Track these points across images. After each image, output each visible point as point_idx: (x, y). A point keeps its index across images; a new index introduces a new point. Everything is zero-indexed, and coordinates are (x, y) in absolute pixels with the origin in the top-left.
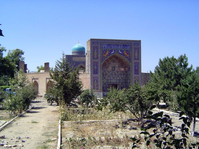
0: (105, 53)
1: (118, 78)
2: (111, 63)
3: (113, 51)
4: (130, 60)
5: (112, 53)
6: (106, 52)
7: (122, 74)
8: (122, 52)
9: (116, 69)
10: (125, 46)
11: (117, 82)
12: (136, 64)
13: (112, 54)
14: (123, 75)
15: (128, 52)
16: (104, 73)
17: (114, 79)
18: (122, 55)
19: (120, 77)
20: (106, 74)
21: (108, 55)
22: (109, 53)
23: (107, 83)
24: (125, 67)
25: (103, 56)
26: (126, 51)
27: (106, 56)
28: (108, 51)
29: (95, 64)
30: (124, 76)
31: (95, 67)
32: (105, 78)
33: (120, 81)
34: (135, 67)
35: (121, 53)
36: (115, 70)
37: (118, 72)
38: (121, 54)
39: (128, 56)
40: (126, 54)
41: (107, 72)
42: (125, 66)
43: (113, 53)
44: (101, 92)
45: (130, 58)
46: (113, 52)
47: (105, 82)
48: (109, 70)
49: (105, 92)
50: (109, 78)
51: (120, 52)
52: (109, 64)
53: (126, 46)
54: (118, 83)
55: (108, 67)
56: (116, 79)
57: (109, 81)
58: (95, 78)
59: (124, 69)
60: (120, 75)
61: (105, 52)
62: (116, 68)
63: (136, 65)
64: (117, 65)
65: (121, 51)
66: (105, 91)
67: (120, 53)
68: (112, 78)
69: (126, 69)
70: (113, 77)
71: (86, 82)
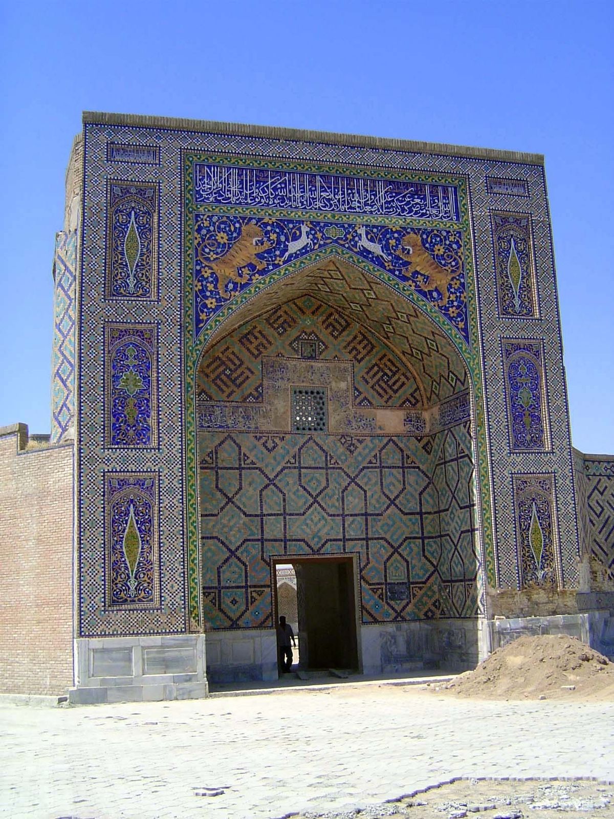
0: (226, 247)
1: (354, 503)
2: (291, 364)
3: (305, 229)
4: (463, 315)
5: (294, 247)
6: (235, 236)
7: (390, 462)
8: (386, 248)
9: (334, 420)
10: (412, 196)
11: (351, 534)
12: (515, 356)
13: (296, 255)
14: (397, 473)
15: (440, 250)
16: (222, 455)
17: (315, 513)
18: (386, 275)
19: (373, 490)
20: (244, 457)
21: (252, 267)
22: (261, 249)
23: (254, 550)
24: (413, 401)
25: (207, 273)
26: (424, 242)
27: (231, 273)
28: (253, 226)
29: (131, 352)
30: (412, 477)
31: (130, 382)
32: (230, 500)
33: (377, 528)
34: (516, 388)
35: (376, 248)
36: (320, 425)
37: (351, 447)
38: (378, 261)
39: (442, 280)
40: (420, 262)
41: (247, 442)
42: (408, 389)
43: (305, 250)
44: (188, 630)
45: (462, 305)
46: (304, 241)
47: (235, 541)
48: (266, 425)
49: (239, 633)
50: (273, 503)
51: (365, 243)
52: (270, 369)
53: (418, 191)
54: (359, 546)
55: (259, 397)
56: (332, 503)
57: (274, 528)
58: (131, 492)
59: (408, 420)
60: (374, 475)
61: (222, 237)
62: (330, 407)
63: (523, 369)
64: (343, 385)
65: (381, 234)
66: (234, 626)
67: (365, 253)
68: (298, 501)
69: (426, 415)
70: (314, 488)
71: (39, 541)
